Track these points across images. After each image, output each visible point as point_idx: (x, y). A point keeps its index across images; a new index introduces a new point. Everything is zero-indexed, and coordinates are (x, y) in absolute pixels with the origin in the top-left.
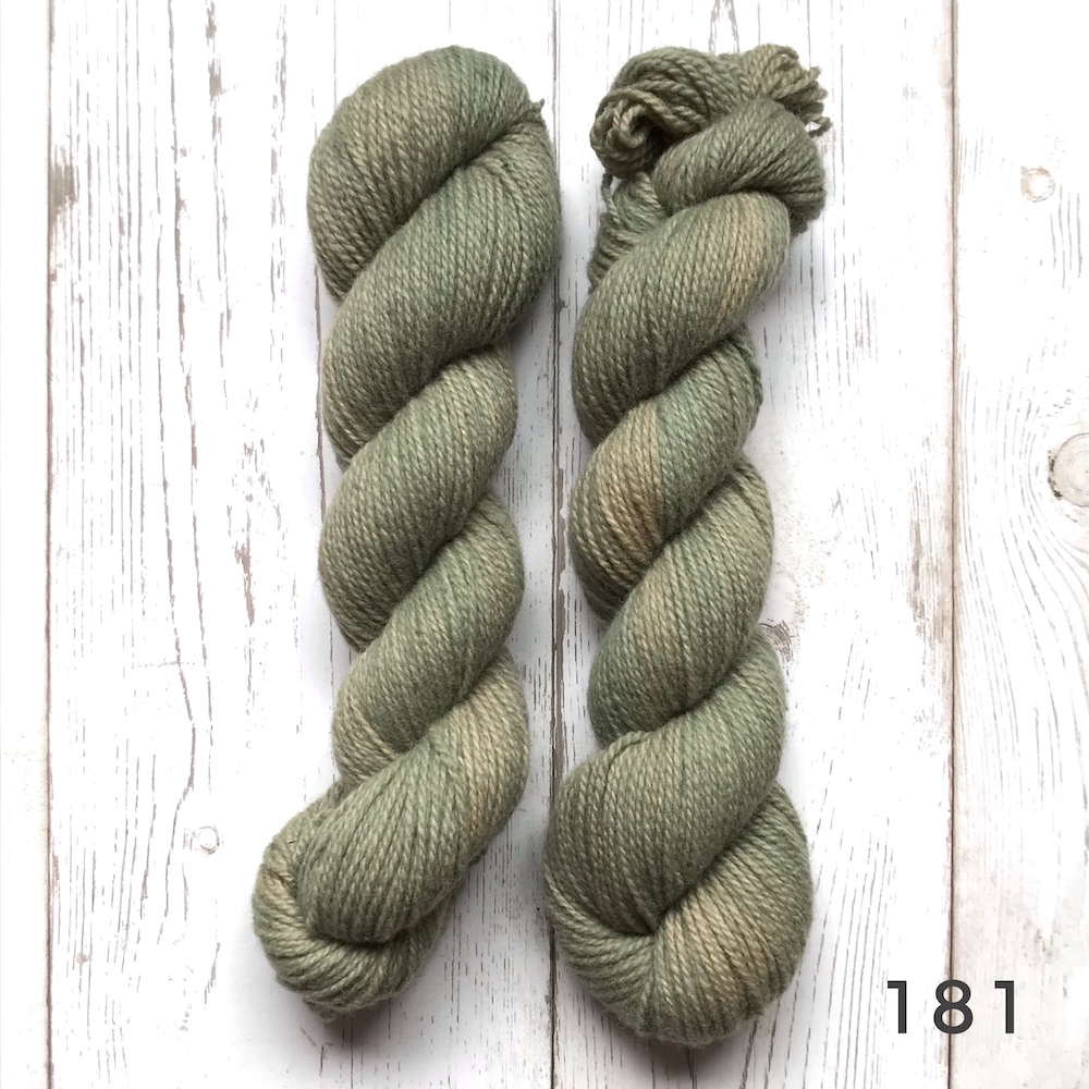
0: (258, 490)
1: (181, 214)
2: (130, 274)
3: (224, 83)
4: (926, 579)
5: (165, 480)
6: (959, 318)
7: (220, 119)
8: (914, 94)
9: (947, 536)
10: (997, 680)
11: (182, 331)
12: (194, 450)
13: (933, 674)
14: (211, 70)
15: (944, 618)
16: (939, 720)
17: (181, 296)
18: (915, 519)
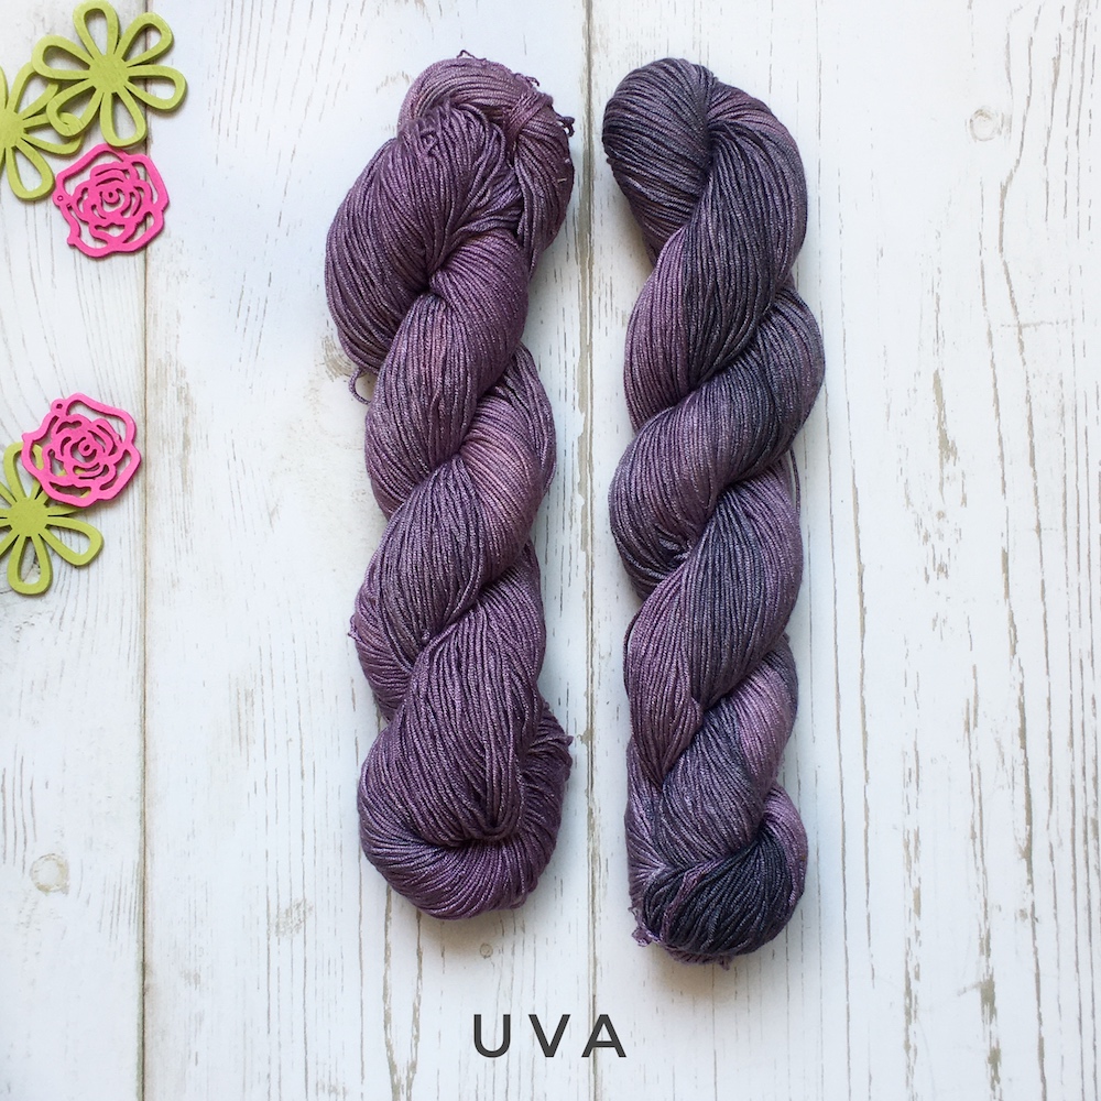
0: (930, 523)
1: (1026, 842)
2: (1084, 773)
3: (976, 996)
5: (1040, 536)
6: (138, 723)
7: (982, 951)
8: (187, 977)
10: (97, 318)
11: (1022, 707)
12: (1006, 570)
13: (168, 324)
14: (993, 1011)
15: (156, 386)
17: (1024, 747)
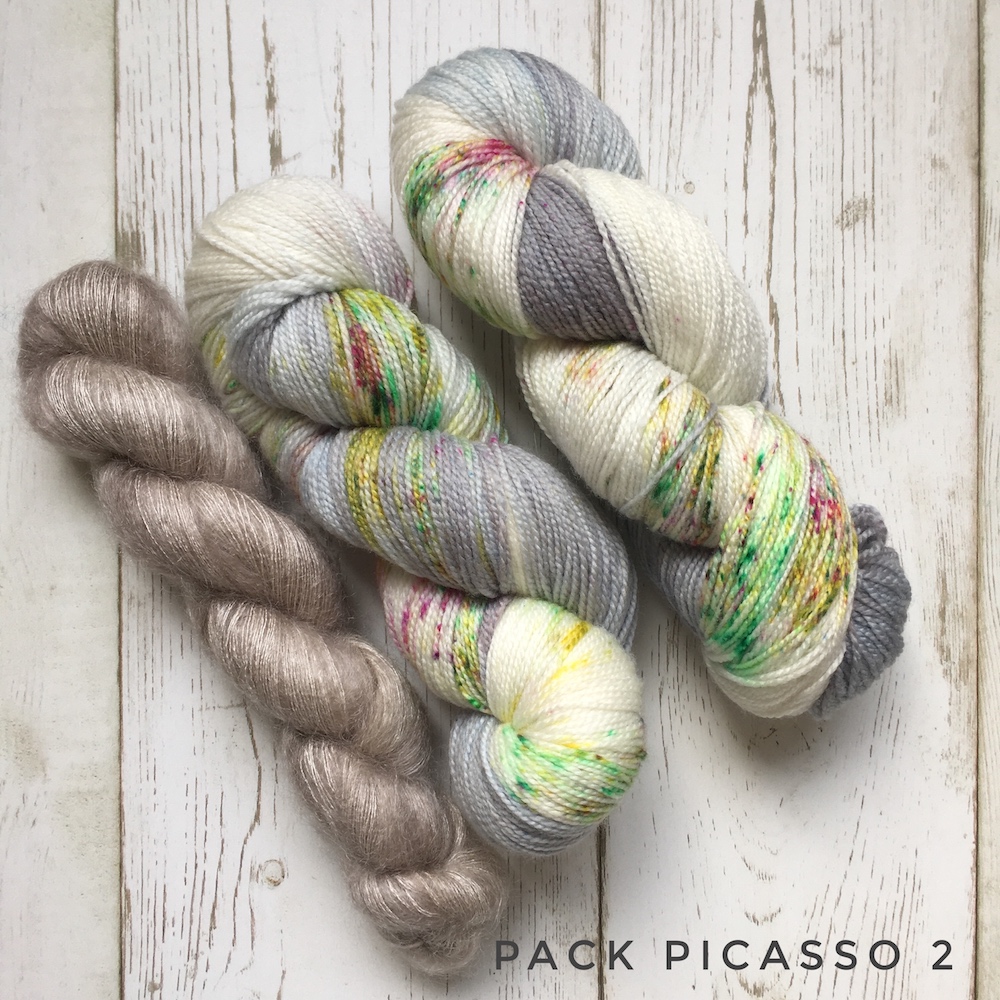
4: (952, 625)
9: (972, 584)
16: (965, 758)
18: (942, 568)
